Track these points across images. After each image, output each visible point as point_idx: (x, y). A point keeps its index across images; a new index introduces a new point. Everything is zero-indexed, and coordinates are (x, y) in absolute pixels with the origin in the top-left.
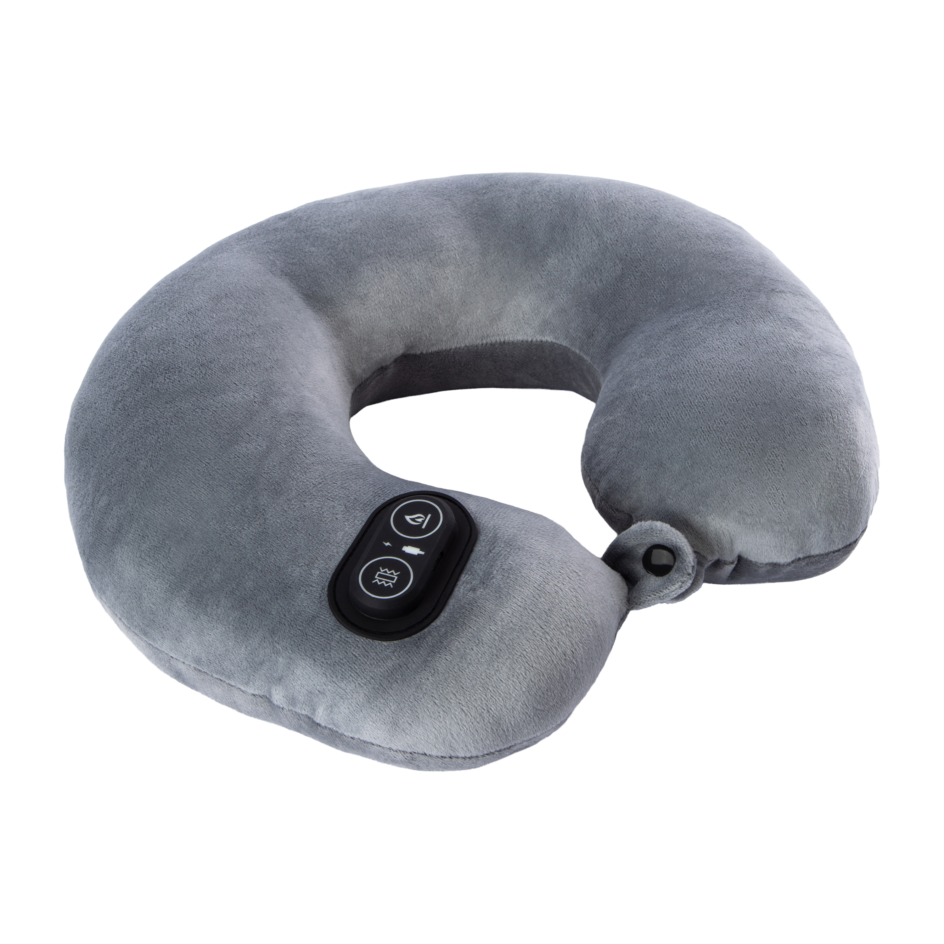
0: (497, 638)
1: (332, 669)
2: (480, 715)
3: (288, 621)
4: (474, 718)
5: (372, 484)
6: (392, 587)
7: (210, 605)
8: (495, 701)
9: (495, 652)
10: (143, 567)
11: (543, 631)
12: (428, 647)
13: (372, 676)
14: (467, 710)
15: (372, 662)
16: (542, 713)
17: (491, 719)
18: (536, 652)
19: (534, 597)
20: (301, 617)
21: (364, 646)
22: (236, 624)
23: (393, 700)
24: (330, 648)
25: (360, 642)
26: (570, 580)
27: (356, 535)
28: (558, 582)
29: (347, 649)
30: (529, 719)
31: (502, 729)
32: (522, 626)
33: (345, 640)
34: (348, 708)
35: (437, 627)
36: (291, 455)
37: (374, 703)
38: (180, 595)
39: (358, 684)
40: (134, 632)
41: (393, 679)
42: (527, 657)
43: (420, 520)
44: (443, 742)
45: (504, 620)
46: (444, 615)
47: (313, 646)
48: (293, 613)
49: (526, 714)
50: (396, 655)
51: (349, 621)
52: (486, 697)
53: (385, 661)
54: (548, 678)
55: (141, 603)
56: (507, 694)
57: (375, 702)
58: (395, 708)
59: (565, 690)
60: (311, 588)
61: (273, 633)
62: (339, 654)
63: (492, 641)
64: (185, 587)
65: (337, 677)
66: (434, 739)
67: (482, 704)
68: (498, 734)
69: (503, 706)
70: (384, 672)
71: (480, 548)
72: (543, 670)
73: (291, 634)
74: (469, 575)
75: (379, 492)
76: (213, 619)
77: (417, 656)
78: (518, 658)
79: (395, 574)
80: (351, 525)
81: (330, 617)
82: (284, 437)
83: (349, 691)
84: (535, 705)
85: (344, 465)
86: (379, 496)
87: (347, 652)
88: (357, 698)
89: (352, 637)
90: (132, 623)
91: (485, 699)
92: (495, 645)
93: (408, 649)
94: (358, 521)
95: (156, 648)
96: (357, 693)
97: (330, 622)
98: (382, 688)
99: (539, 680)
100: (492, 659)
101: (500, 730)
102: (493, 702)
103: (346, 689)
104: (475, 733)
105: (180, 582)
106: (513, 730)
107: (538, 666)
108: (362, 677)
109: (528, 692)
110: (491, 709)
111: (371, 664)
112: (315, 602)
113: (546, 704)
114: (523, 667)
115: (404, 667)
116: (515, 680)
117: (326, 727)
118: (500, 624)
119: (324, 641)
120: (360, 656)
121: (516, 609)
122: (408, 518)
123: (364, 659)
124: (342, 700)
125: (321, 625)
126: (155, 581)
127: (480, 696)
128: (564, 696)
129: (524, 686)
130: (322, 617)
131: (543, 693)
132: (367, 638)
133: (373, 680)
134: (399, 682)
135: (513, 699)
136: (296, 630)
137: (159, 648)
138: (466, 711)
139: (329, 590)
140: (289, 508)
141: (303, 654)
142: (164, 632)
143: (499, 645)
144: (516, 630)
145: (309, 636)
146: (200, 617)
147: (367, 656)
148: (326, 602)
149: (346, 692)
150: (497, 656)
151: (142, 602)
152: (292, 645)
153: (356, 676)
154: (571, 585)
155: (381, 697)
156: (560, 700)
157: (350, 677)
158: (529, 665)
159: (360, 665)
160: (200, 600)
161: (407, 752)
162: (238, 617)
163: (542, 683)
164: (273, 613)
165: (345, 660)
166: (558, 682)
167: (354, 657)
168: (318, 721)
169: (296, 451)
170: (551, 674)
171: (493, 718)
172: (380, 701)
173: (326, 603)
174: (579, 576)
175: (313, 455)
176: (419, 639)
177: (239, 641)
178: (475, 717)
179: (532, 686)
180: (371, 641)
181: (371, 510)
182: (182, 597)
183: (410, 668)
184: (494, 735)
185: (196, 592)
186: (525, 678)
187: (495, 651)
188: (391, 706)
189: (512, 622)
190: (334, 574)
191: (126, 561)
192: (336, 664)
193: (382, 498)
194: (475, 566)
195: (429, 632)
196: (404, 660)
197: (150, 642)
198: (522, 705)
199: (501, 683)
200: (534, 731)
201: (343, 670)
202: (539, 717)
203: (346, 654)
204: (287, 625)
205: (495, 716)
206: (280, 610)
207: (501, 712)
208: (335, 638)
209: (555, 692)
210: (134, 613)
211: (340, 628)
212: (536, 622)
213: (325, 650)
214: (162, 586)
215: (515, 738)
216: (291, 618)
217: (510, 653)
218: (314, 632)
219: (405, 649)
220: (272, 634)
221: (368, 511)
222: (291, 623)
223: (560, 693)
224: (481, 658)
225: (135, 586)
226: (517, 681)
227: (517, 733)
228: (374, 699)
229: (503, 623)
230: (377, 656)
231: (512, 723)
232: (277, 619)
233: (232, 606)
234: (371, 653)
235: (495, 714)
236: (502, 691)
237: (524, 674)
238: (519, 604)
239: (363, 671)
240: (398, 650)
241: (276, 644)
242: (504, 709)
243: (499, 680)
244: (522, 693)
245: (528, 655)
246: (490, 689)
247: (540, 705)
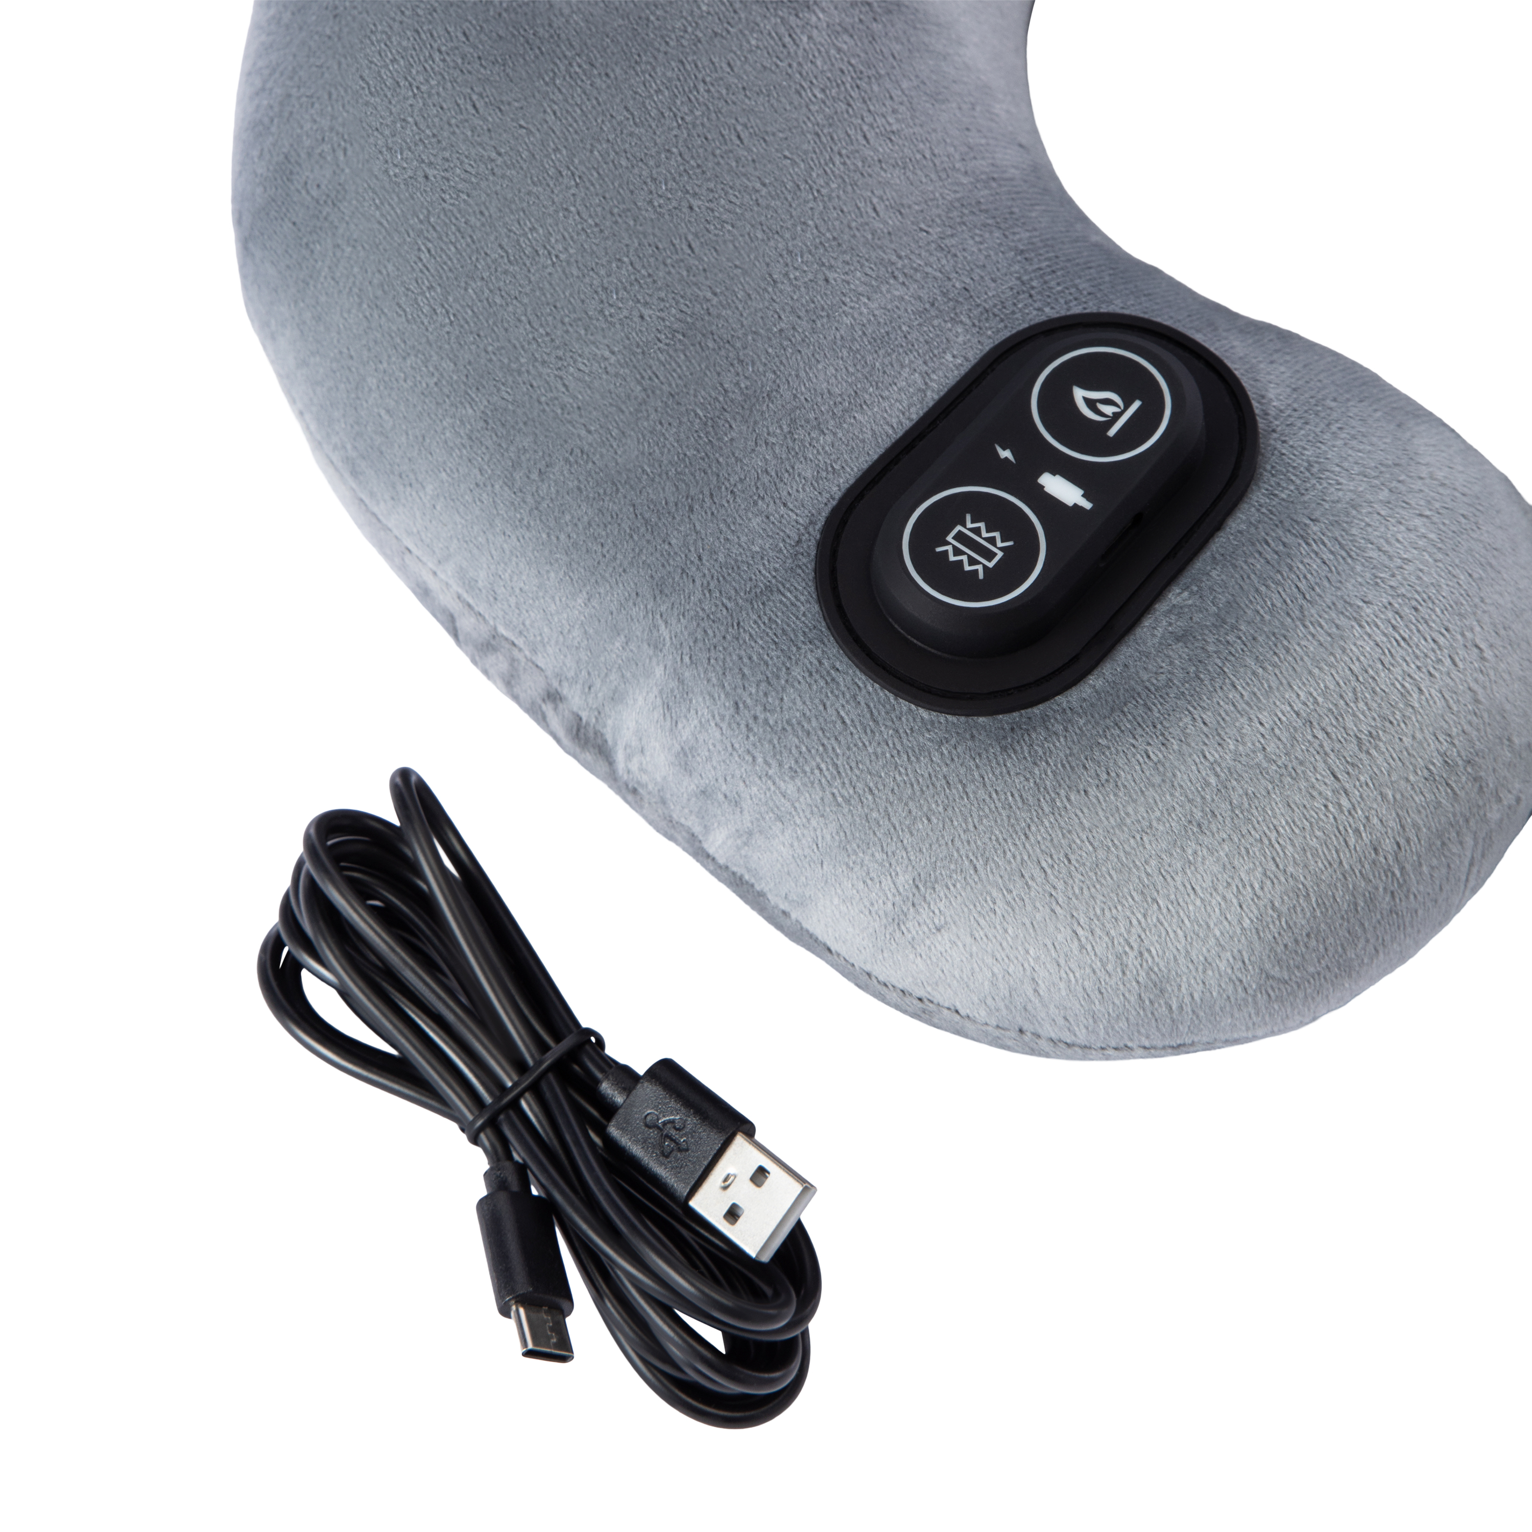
0: (1213, 780)
1: (776, 742)
2: (1118, 957)
3: (704, 575)
4: (1101, 960)
5: (1022, 252)
6: (981, 576)
7: (524, 465)
8: (1164, 933)
9: (1198, 815)
10: (383, 312)
11: (1337, 785)
12: (1031, 756)
13: (871, 785)
14: (1087, 938)
15: (879, 750)
16: (1282, 986)
17: (1142, 973)
18: (1305, 837)
19: (1341, 696)
20: (737, 578)
21: (872, 705)
22: (578, 534)
23: (906, 861)
24: (787, 681)
25: (864, 691)
26: (1452, 667)
27: (936, 397)
28: (1419, 668)
29: (827, 696)
30: (1244, 995)
31: (1166, 1003)
32: (1286, 766)
33: (828, 672)
34: (792, 846)
35: (1068, 711)
36: (830, 125)
37: (857, 854)
38: (458, 415)
39: (830, 796)
40: (328, 457)
41: (921, 807)
42: (1277, 846)
43: (1109, 410)
44: (1007, 995)
45: (1247, 739)
46: (1095, 682)
47: (746, 660)
48: (721, 558)
49: (1237, 983)
50: (945, 752)
51: (850, 630)
52: (1143, 920)
53: (913, 758)
54: (1318, 905)
55: (358, 398)
56: (1200, 926)
57: (861, 855)
58: (907, 882)
59: (1358, 938)
60: (783, 510)
61: (661, 592)
62: (804, 703)
63: (1198, 785)
64: (473, 399)
65: (780, 765)
66: (986, 983)
67: (1129, 932)
68: (1152, 1013)
69: (1182, 951)
70: (902, 784)
71: (1243, 527)
72: (1309, 884)
73: (703, 610)
74: (1192, 593)
75: (1034, 283)
76: (525, 502)
77: (997, 772)
78: (1251, 844)
79: (1000, 544)
80: (931, 364)
81: (808, 601)
82: (825, 68)
83: (804, 807)
84: (1268, 966)
85: (965, 180)
86: (1031, 296)
87: (824, 706)
88: (819, 830)
89: (847, 674)
90: (328, 435)
91: (1140, 923)
92: (1203, 798)
93: (980, 747)
94: (954, 356)
95: (374, 514)
96: (823, 816)
97: (804, 615)
98: (887, 822)
99: (1294, 906)
100: (1186, 831)
101: (1160, 1004)
102: (1160, 937)
103: (798, 800)
104: (1095, 996)
105: (465, 384)
106: (1194, 1012)
107: (1299, 873)
108: (846, 781)
109: (1258, 933)
110: (1149, 951)
111: (875, 754)
112: (781, 551)
113: (1298, 968)
114: (1260, 869)
115: (957, 789)
116: (1229, 896)
117: (727, 867)
118: (1232, 747)
119: (778, 657)
120: (855, 727)
121: (1284, 719)
122: (1079, 394)
123: (863, 736)
124: (779, 824)
125: (779, 614)
126: (404, 358)
127: (1128, 914)
128: (1351, 954)
129: (1251, 915)
130: (789, 595)
131: (1296, 941)
132: (883, 687)
133: (870, 797)
134: (935, 820)
135: (1212, 941)
136: (716, 606)
137: (381, 517)
138: (1083, 940)
139: (825, 531)
140: (786, 275)
141: (714, 680)
142: (400, 488)
143: (1213, 800)
144: (1267, 773)
145: (745, 631)
146: (493, 486)
147: (872, 731)
148: (810, 562)
149: (795, 808)
150: (1199, 826)
151: (360, 395)
152: (695, 641)
153: (831, 774)
154: (1449, 681)
155: (879, 845)
156: (1338, 962)
157: (817, 772)
158: (1277, 866)
159: (849, 748)
160: (504, 445)
161: (911, 995)
162: (586, 518)
163: (1300, 916)
164: (674, 541)
165: (814, 723)
166: (1342, 918)
167: (839, 722)
168: (711, 851)
169: (846, 116)
170: (1327, 895)
171: (1148, 974)
172: (873, 855)
173: (808, 563)
174: (1483, 659)
175: (889, 136)
176: (1012, 729)
177: (575, 578)
178: (1105, 959)
179: (1269, 919)
180: (892, 697)
181: (998, 331)
182: (461, 421)
183: (971, 796)
184: (1142, 1013)
185: (498, 423)
186: (1258, 898)
187: (1200, 814)
188: (897, 874)
189: (1264, 749)
190: (849, 491)
191: (341, 284)
192: (789, 728)
193: (1036, 305)
194: (1214, 573)
195: (1045, 719)
196: (962, 771)
197: (363, 497)
198: (1231, 960)
199: (1192, 896)
200: (1250, 1025)
201: (804, 749)
202: (1269, 995)
203: (821, 708)
204: (698, 583)
205: (1156, 969)
206: (691, 540)
207: (1172, 963)
208: (806, 661)
209: (1328, 942)
210: (337, 414)
211: (826, 641)
212: (1325, 762)
213: (774, 681)
214: (419, 378)
215: (1196, 1031)
216: (713, 571)
217: (1235, 828)
218: (759, 627)
219: (970, 743)
220: (657, 592)
221: (989, 333)
222: (708, 583)
223: (1342, 945)
224: (1159, 820)
225: (353, 353)
226: (1235, 901)
227: (1204, 1021)
228: (859, 847)
229: (1241, 748)
230: (896, 740)
231: (1196, 996)
232: (678, 559)
233: (579, 489)
234: (883, 729)
235: (1158, 965)
236: (1189, 917)
237: (1257, 886)
238: (1298, 706)
239: (853, 765)
240: (953, 741)
241: (660, 622)
242: (1182, 960)
243: (1189, 887)
244: (1239, 931)
245: (1281, 842)
246: (1160, 902)
247: (1281, 967)
